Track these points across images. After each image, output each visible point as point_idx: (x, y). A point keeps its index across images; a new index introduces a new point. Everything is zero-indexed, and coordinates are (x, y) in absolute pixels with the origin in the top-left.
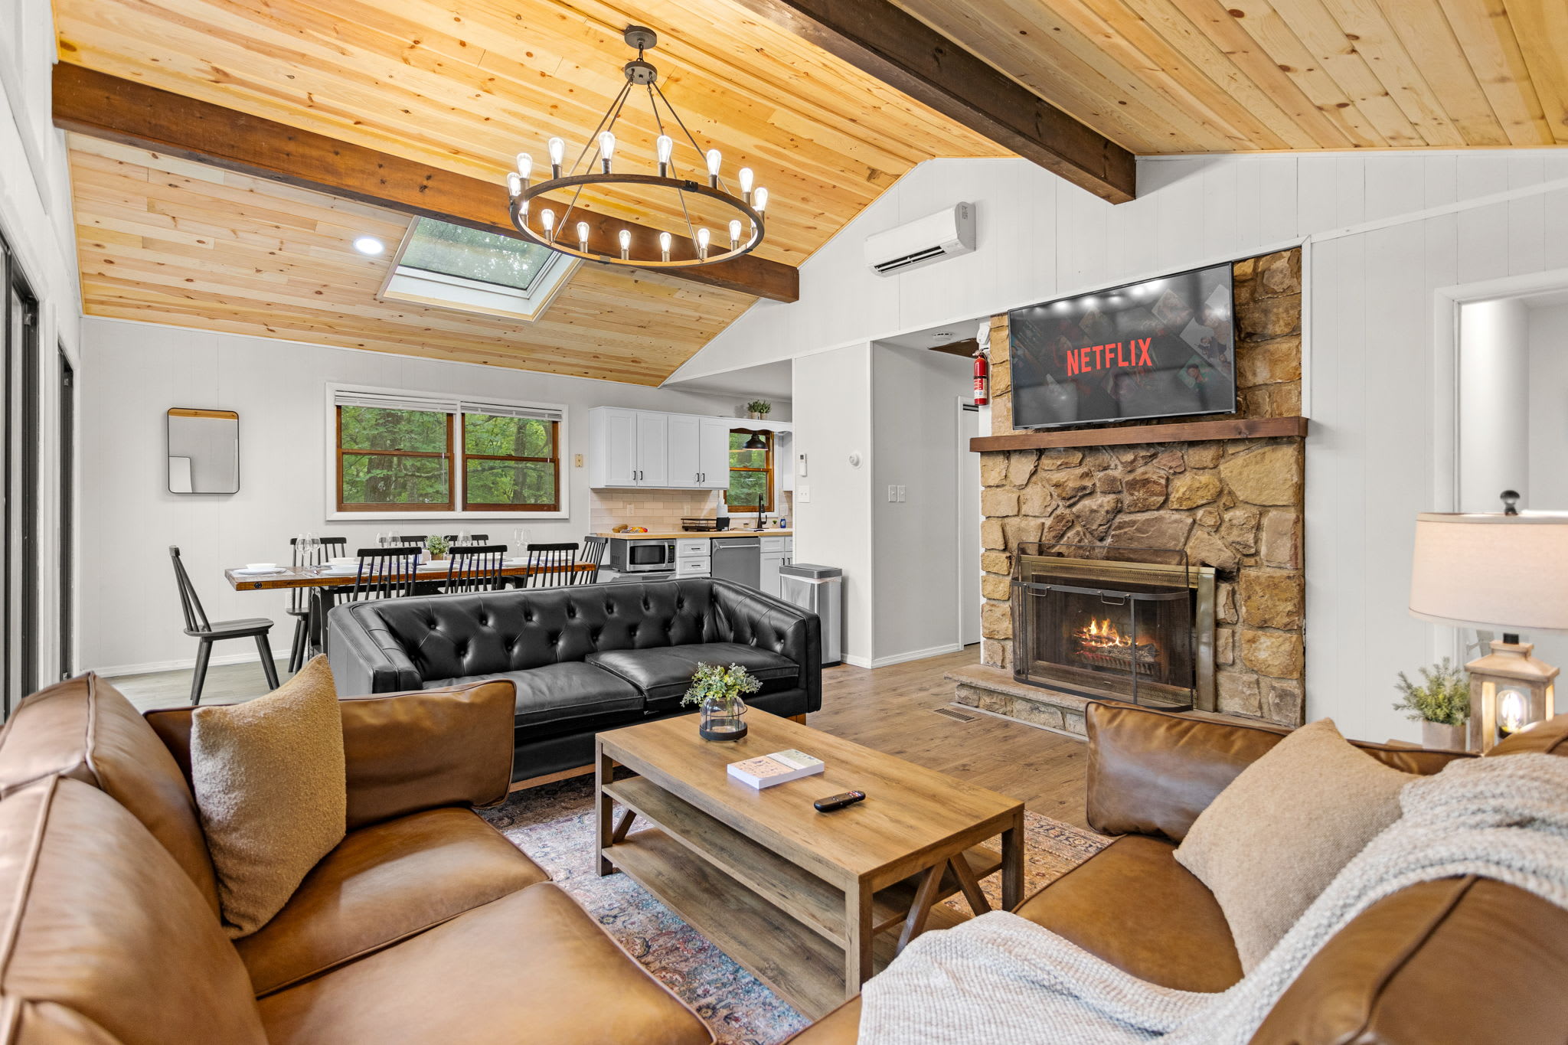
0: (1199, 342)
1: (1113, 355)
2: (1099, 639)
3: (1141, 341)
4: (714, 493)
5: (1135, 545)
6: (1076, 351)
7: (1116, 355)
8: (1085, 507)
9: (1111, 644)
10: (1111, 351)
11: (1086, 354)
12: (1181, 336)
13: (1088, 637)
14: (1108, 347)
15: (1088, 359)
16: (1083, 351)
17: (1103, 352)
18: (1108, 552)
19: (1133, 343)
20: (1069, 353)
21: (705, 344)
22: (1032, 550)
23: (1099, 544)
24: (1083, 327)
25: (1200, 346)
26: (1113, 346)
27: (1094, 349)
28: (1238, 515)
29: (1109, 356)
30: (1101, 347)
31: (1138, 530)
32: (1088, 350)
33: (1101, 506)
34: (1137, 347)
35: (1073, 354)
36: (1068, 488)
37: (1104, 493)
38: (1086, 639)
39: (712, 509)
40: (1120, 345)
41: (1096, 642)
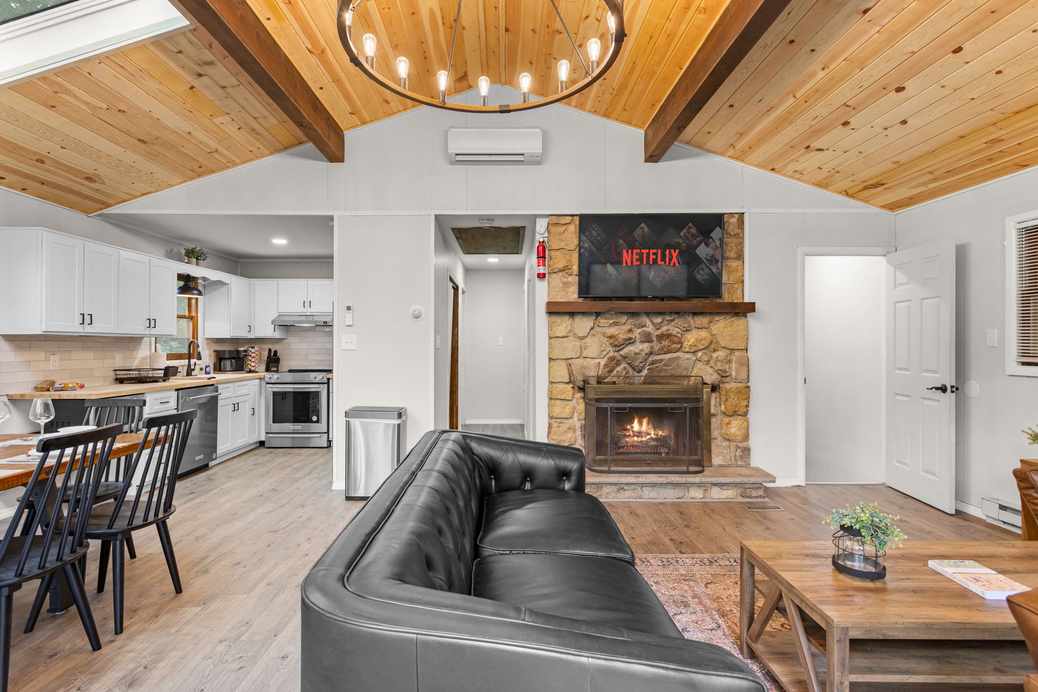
0: (705, 256)
1: (654, 257)
2: (639, 434)
3: (672, 251)
4: (146, 340)
5: (663, 374)
6: (630, 251)
7: (657, 257)
8: (630, 351)
9: (648, 437)
10: (654, 254)
11: (637, 254)
12: (696, 251)
13: (631, 433)
14: (652, 251)
15: (638, 257)
16: (635, 251)
17: (648, 254)
18: (645, 379)
19: (668, 251)
20: (625, 251)
21: (192, 179)
22: (593, 382)
23: (637, 374)
24: (635, 236)
25: (706, 258)
26: (655, 251)
27: (642, 251)
28: (721, 354)
29: (652, 257)
30: (647, 251)
31: (665, 365)
32: (639, 251)
33: (642, 350)
34: (670, 253)
35: (628, 252)
36: (620, 339)
37: (642, 342)
38: (630, 435)
39: (143, 358)
40: (659, 251)
41: (638, 436)
